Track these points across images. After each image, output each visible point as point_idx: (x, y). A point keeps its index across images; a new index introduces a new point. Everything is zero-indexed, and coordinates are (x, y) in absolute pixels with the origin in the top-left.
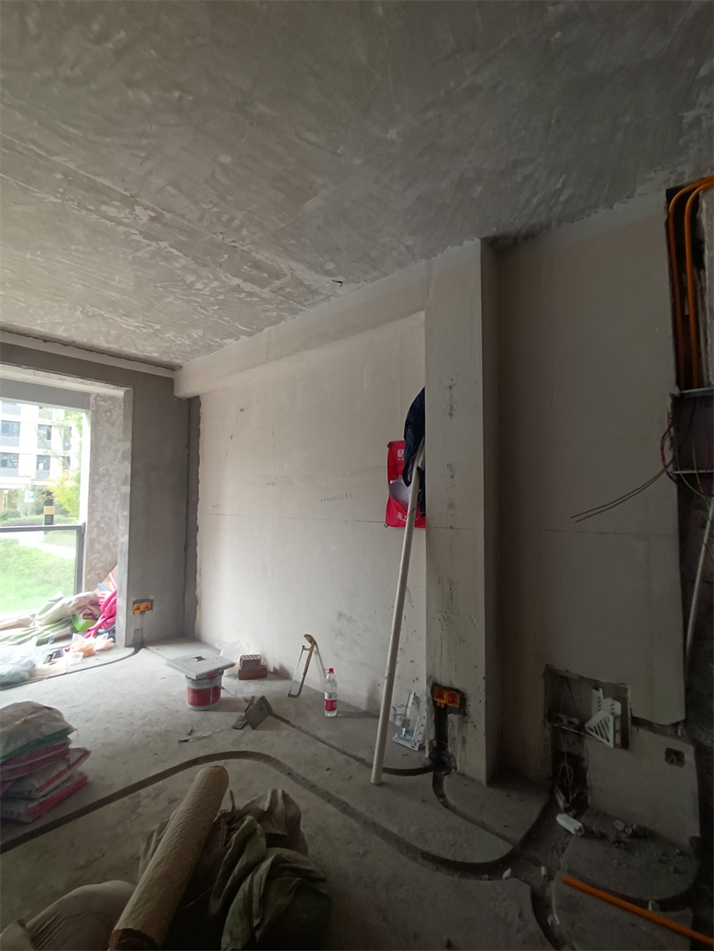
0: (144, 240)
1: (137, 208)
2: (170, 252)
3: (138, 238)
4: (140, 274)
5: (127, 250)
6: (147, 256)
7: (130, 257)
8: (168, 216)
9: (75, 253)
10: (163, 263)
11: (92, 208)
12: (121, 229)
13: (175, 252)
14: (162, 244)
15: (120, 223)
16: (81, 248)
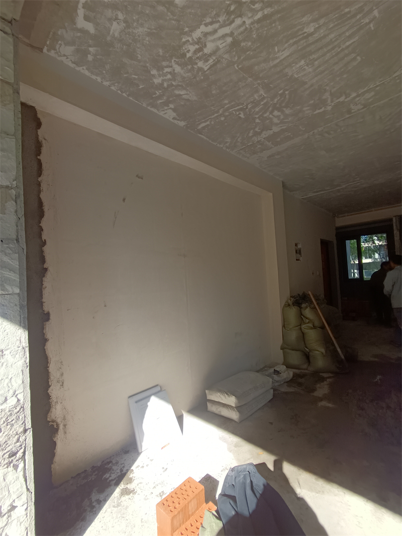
0: (338, 101)
1: (362, 107)
2: (321, 108)
3: (342, 99)
4: (307, 86)
5: (335, 89)
6: (324, 97)
7: (328, 88)
8: (348, 116)
9: (353, 55)
10: (312, 102)
11: (378, 88)
12: (354, 95)
13: (317, 111)
14: (329, 108)
15: (358, 96)
16: (355, 64)
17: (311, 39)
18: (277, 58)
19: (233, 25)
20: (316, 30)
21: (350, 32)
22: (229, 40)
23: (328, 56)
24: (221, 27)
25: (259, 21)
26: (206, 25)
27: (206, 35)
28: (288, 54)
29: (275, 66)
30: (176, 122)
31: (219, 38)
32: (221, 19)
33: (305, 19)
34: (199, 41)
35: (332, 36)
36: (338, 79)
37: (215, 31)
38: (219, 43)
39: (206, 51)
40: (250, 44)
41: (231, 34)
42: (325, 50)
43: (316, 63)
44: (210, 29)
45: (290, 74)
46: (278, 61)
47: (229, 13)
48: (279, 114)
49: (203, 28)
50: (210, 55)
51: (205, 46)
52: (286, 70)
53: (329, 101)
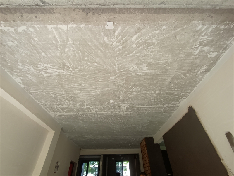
1: (95, 112)
2: (82, 107)
3: (89, 107)
5: (88, 103)
6: (84, 104)
7: (85, 102)
8: (90, 112)
10: (80, 103)
11: (99, 108)
12: (93, 107)
13: (81, 107)
14: (85, 108)
15: (94, 108)
17: (83, 87)
18: (71, 86)
19: (60, 71)
20: (85, 86)
21: (93, 91)
22: (57, 73)
23: (87, 94)
24: (56, 69)
25: (69, 75)
26: (50, 65)
27: (49, 67)
28: (75, 87)
29: (71, 88)
30: (20, 84)
31: (54, 71)
32: (57, 67)
33: (82, 82)
34: (45, 67)
35: (89, 90)
36: (89, 101)
37: (53, 68)
38: (53, 72)
39: (47, 71)
40: (64, 78)
41: (59, 72)
42: (86, 92)
43: (83, 93)
44: (51, 67)
45: (75, 92)
46: (72, 87)
47: (60, 67)
48: (68, 102)
49: (49, 65)
50: (48, 73)
51: (48, 70)
52: (74, 91)
53: (85, 106)
